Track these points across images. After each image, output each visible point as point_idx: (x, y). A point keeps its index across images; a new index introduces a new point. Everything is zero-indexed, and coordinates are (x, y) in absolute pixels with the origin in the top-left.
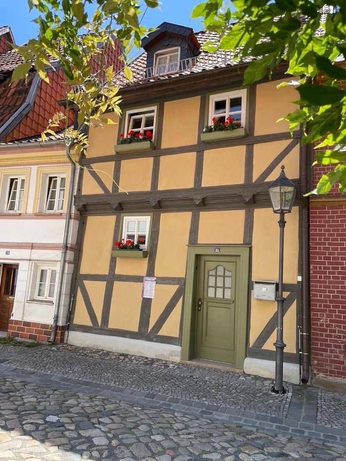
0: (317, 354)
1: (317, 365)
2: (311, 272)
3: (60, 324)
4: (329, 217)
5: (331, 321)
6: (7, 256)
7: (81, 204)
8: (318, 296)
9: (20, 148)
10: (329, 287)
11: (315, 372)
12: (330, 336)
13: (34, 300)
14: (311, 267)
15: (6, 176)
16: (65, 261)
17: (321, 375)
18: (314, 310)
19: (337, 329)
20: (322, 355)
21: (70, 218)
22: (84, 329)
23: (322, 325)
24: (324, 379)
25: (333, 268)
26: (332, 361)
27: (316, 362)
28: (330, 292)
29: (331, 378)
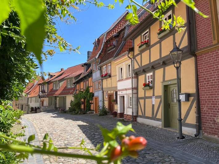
0: (204, 124)
1: (204, 129)
2: (199, 87)
3: (134, 115)
4: (204, 59)
5: (208, 109)
6: (122, 94)
7: (135, 72)
8: (202, 98)
9: (118, 58)
10: (206, 93)
11: (203, 132)
12: (208, 116)
13: (129, 107)
14: (199, 84)
15: (119, 67)
16: (133, 93)
17: (206, 134)
18: (202, 104)
19: (211, 112)
20: (205, 125)
21: (133, 78)
22: (141, 117)
23: (205, 111)
24: (207, 136)
25: (207, 83)
26: (209, 128)
27: (203, 128)
28: (207, 95)
29: (209, 135)
